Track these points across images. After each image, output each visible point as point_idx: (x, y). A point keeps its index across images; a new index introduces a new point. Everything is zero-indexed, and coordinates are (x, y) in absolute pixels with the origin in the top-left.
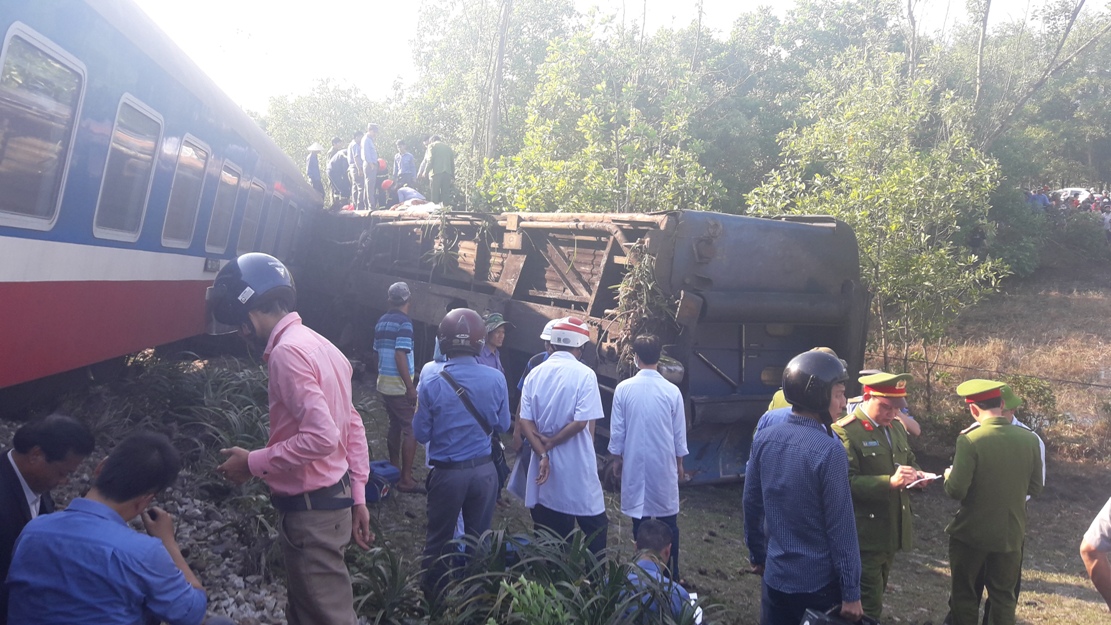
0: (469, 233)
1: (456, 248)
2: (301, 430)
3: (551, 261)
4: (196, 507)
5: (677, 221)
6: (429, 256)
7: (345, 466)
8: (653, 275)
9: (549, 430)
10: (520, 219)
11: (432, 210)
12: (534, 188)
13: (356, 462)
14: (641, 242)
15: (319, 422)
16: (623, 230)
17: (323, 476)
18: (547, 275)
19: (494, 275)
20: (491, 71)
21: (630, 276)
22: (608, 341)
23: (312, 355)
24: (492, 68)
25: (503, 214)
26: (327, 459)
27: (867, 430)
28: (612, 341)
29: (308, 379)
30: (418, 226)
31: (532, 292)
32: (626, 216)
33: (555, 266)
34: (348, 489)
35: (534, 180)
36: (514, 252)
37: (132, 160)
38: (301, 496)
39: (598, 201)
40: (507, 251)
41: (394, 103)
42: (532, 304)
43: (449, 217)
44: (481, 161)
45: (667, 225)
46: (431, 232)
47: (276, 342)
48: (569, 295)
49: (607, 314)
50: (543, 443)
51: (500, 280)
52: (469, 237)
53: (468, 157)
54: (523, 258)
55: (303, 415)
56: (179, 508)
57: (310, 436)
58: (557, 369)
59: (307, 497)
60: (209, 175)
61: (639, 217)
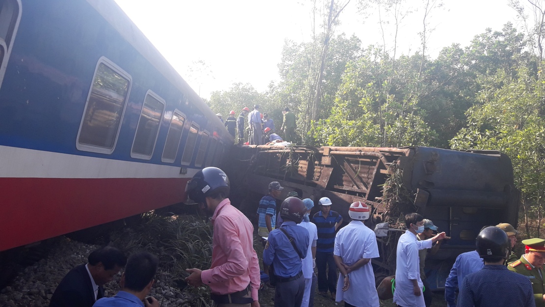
0: (304, 156)
1: (298, 164)
2: (228, 260)
3: (346, 171)
4: (170, 291)
5: (415, 152)
6: (284, 167)
7: (249, 280)
8: (401, 180)
9: (349, 262)
10: (330, 150)
11: (286, 145)
12: (337, 135)
13: (254, 278)
14: (395, 162)
15: (238, 257)
16: (385, 156)
17: (238, 285)
18: (344, 178)
19: (316, 177)
20: (316, 78)
21: (389, 180)
22: (377, 213)
23: (236, 221)
24: (317, 77)
25: (322, 147)
26: (241, 277)
27: (528, 269)
28: (379, 214)
29: (234, 234)
30: (279, 153)
31: (336, 187)
32: (387, 149)
33: (348, 173)
34: (249, 293)
35: (337, 131)
36: (327, 166)
37: (149, 121)
38: (226, 295)
39: (370, 140)
40: (323, 165)
41: (269, 94)
42: (336, 193)
43: (295, 148)
44: (310, 122)
45: (409, 154)
46: (285, 156)
47: (218, 214)
48: (355, 188)
49: (377, 200)
50: (346, 269)
51: (319, 180)
52: (304, 158)
53: (304, 119)
54: (331, 169)
55: (230, 253)
56: (163, 291)
57: (233, 264)
58: (354, 230)
59: (229, 296)
60: (185, 128)
61: (394, 149)
